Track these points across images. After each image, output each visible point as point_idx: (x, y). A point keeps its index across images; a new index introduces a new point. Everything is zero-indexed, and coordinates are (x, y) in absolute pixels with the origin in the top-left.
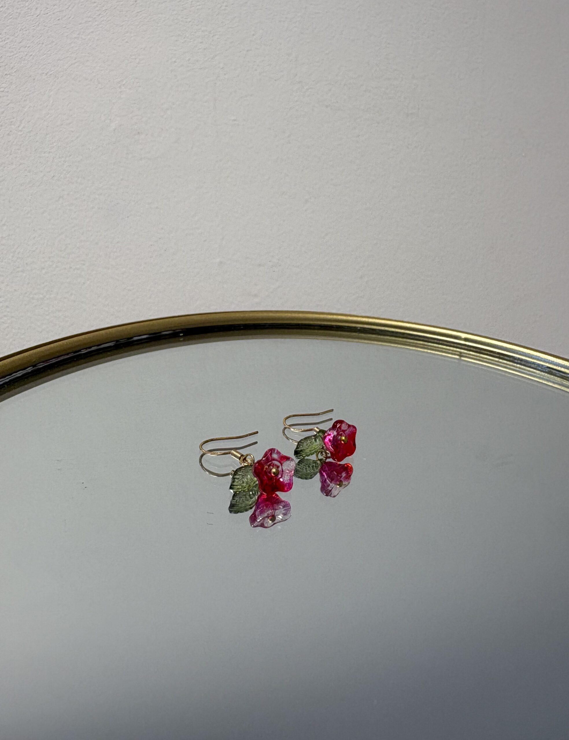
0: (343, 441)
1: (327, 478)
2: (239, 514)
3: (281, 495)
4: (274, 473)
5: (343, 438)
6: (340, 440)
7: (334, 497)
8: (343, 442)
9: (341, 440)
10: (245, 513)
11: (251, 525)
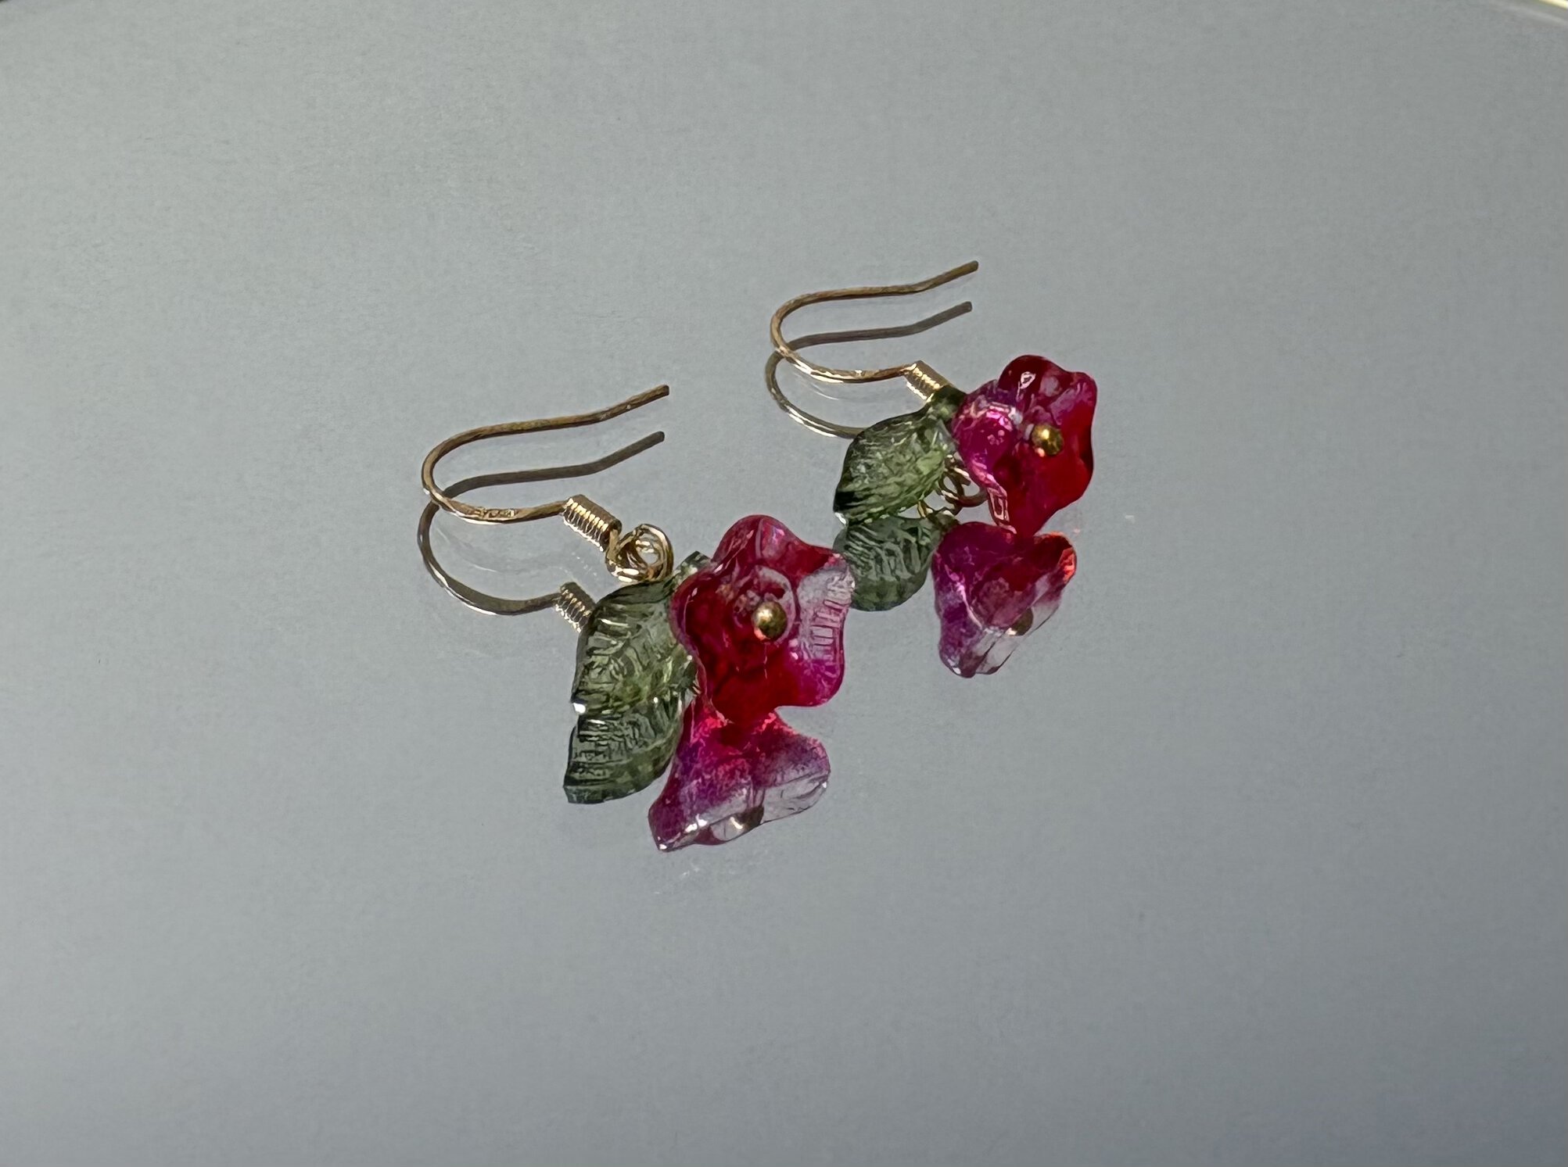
0: (1044, 444)
1: (970, 598)
2: (610, 804)
3: (794, 719)
4: (765, 628)
5: (1045, 434)
6: (1030, 442)
7: (994, 670)
8: (1041, 452)
9: (1036, 441)
10: (635, 796)
11: (658, 843)
